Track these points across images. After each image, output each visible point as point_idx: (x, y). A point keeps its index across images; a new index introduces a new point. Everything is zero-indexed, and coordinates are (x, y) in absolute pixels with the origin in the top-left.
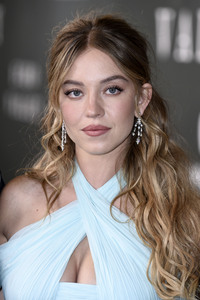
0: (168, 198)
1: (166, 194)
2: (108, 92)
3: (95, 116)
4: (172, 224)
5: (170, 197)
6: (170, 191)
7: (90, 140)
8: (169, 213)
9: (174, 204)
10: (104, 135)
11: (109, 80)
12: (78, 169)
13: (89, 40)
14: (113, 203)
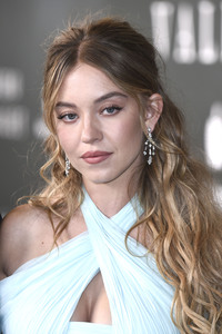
0: (190, 225)
1: (187, 221)
2: (105, 112)
3: (92, 142)
4: (196, 257)
5: (193, 224)
6: (192, 218)
7: (90, 168)
8: (192, 243)
9: (197, 232)
10: (106, 161)
11: (103, 98)
12: (87, 196)
13: (79, 53)
14: (128, 233)
